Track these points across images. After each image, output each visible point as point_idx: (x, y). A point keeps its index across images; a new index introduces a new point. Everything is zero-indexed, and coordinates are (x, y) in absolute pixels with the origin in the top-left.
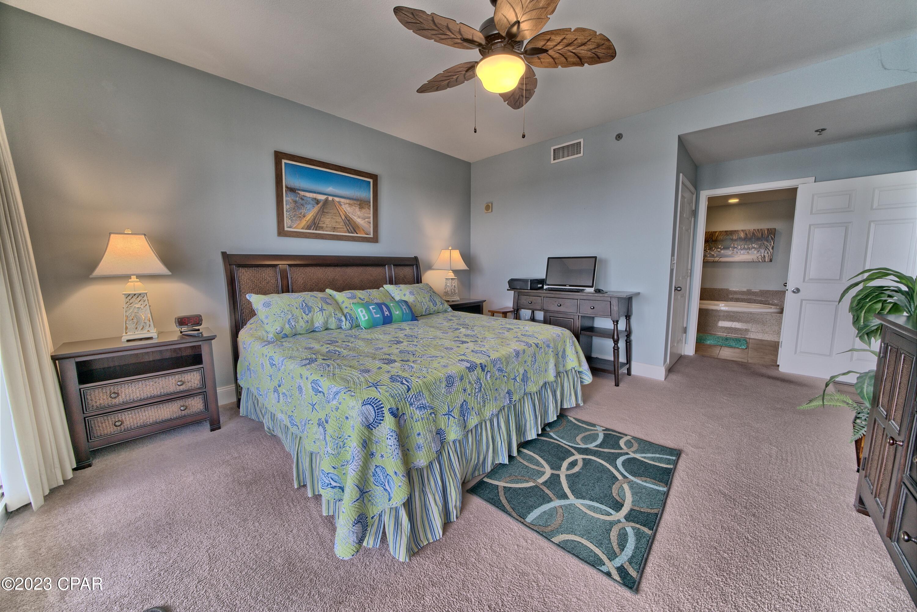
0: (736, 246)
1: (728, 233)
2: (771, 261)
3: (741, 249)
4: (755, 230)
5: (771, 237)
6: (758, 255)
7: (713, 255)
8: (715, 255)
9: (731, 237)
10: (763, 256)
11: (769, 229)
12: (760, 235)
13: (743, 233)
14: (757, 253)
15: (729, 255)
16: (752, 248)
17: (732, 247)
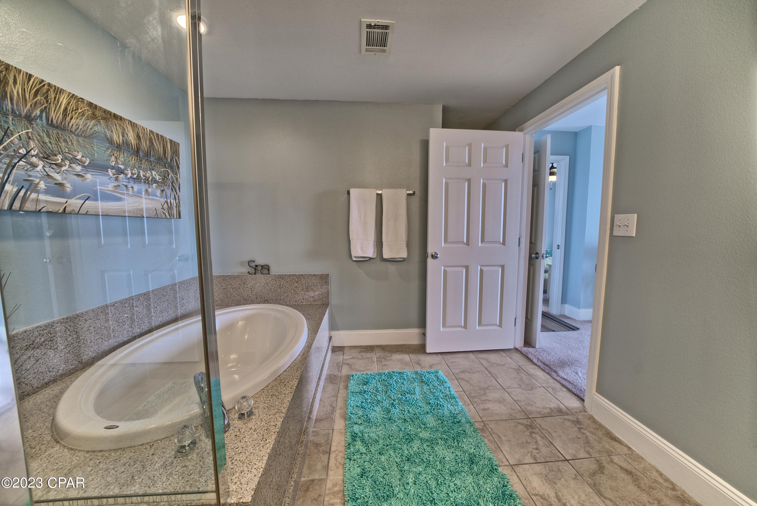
0: (122, 167)
1: (98, 113)
2: (180, 217)
4: (152, 132)
5: (176, 160)
6: (163, 200)
8: (69, 188)
9: (108, 133)
10: (169, 205)
11: (171, 141)
12: (161, 151)
13: (133, 131)
14: (161, 197)
15: (109, 192)
16: (152, 181)
17: (113, 168)
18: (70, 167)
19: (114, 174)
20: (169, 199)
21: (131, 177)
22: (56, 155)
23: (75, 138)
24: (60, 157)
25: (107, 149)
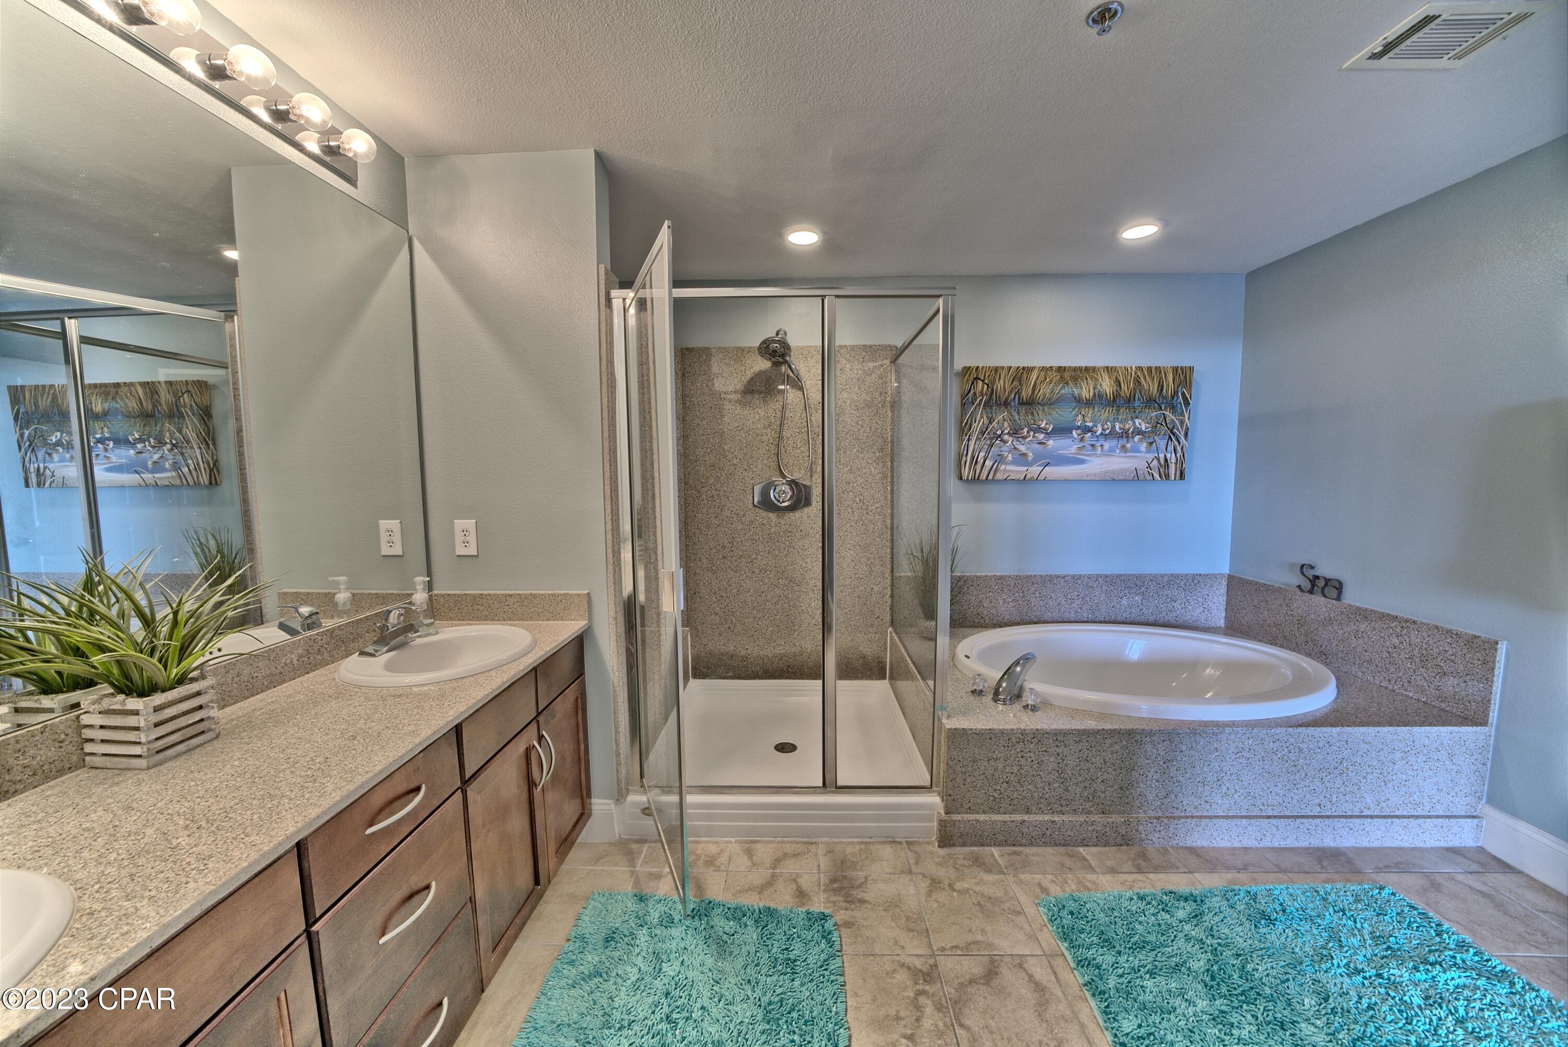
0: (1090, 424)
1: (1066, 375)
2: (1182, 476)
3: (1104, 436)
4: (1140, 368)
5: (1183, 394)
6: (1150, 456)
7: (1024, 455)
8: (1031, 456)
9: (1076, 392)
10: (1162, 462)
11: (1177, 368)
12: (1154, 389)
13: (1110, 377)
14: (1148, 451)
15: (1071, 455)
16: (1133, 433)
17: (1078, 428)
18: (1034, 436)
19: (1079, 435)
20: (1161, 453)
21: (1101, 434)
22: (1023, 429)
23: (1041, 408)
24: (1026, 430)
25: (1073, 409)
